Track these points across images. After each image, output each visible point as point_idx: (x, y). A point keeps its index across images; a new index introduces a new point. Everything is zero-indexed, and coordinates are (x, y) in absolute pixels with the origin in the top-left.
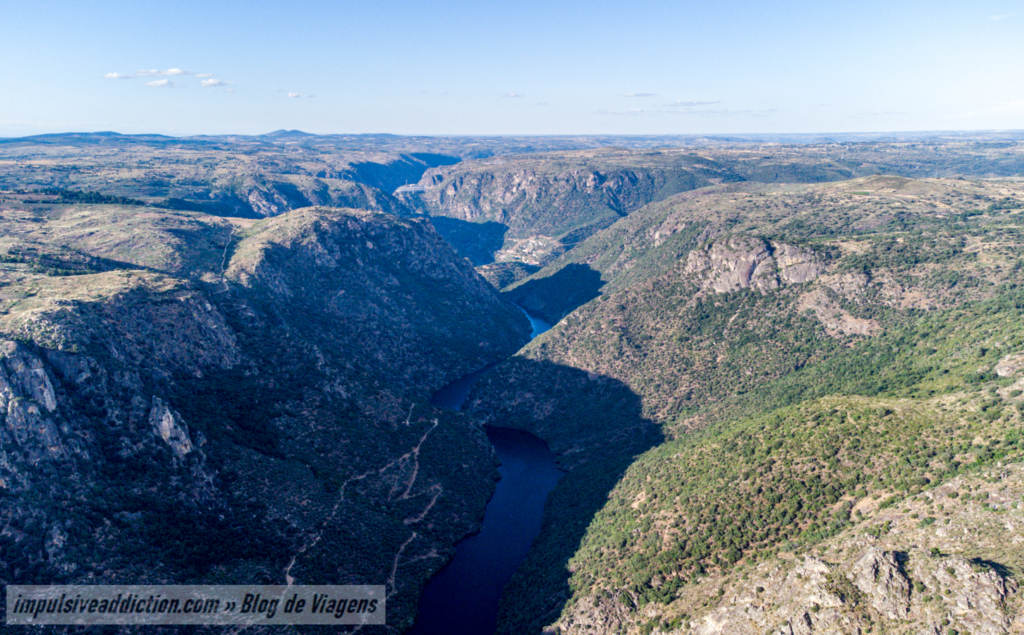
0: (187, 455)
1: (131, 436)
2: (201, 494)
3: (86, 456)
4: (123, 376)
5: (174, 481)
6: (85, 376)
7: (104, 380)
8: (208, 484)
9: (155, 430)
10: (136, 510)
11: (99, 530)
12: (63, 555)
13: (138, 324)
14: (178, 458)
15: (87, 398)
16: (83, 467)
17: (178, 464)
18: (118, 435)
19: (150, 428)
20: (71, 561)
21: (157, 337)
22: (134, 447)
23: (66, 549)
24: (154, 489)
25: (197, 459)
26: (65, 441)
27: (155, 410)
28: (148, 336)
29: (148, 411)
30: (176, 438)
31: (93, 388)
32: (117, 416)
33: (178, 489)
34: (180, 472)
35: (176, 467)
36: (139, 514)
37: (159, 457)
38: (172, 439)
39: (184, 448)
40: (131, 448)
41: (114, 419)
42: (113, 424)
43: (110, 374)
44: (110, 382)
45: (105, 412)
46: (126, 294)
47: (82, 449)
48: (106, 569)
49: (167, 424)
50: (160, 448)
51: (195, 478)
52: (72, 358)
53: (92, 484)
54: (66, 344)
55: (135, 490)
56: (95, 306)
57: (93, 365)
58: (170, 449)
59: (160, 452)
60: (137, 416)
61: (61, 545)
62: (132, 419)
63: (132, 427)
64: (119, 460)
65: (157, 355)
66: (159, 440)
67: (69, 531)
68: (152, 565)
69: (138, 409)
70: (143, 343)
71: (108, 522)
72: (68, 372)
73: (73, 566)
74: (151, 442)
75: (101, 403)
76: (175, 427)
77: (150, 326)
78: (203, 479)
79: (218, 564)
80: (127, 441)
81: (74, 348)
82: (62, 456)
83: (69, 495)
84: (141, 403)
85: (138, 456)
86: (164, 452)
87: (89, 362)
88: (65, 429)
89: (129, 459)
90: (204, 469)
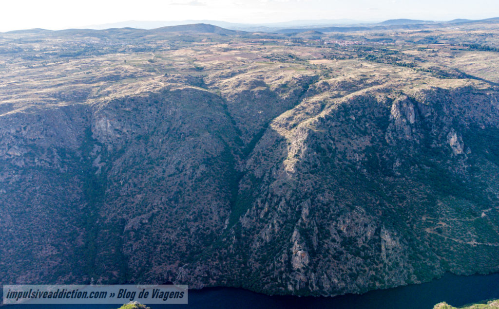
0: (459, 155)
1: (438, 140)
2: (458, 170)
3: (418, 142)
4: (443, 118)
5: (449, 162)
6: (428, 115)
7: (435, 118)
8: (464, 168)
9: (448, 141)
10: (429, 166)
11: (412, 167)
12: (397, 169)
13: (462, 101)
14: (454, 154)
15: (427, 123)
16: (416, 145)
17: (453, 156)
18: (433, 139)
19: (446, 139)
20: (399, 172)
21: (469, 108)
22: (437, 145)
23: (399, 168)
24: (439, 162)
25: (462, 157)
26: (412, 135)
27: (450, 133)
28: (465, 107)
29: (447, 133)
30: (456, 147)
31: (430, 120)
32: (435, 132)
33: (449, 165)
34: (452, 159)
35: (451, 157)
36: (429, 168)
37: (446, 151)
38: (454, 146)
39: (458, 151)
40: (436, 145)
41: (433, 133)
42: (432, 134)
43: (438, 116)
44: (437, 119)
45: (431, 130)
46: (462, 88)
47: (417, 139)
48: (410, 179)
49: (453, 140)
50: (448, 148)
51: (459, 164)
52: (426, 107)
53: (416, 152)
54: (426, 102)
55: (432, 160)
56: (446, 91)
57: (433, 111)
58: (452, 150)
59: (447, 150)
60: (443, 134)
61: (398, 166)
62: (441, 135)
63: (439, 138)
64: (430, 147)
65: (466, 115)
66: (448, 145)
67: (402, 163)
68: (426, 185)
69: (444, 131)
70: (462, 109)
71: (417, 166)
72: (423, 112)
73: (399, 174)
74: (445, 145)
75: (431, 126)
76: (457, 142)
77: (468, 103)
78: (462, 166)
79: (453, 195)
80: (435, 142)
81: (428, 104)
82: (410, 139)
83: (407, 152)
84: (446, 129)
85: (437, 148)
86: (448, 150)
87: (431, 110)
88: (414, 131)
89: (433, 148)
90: (464, 162)
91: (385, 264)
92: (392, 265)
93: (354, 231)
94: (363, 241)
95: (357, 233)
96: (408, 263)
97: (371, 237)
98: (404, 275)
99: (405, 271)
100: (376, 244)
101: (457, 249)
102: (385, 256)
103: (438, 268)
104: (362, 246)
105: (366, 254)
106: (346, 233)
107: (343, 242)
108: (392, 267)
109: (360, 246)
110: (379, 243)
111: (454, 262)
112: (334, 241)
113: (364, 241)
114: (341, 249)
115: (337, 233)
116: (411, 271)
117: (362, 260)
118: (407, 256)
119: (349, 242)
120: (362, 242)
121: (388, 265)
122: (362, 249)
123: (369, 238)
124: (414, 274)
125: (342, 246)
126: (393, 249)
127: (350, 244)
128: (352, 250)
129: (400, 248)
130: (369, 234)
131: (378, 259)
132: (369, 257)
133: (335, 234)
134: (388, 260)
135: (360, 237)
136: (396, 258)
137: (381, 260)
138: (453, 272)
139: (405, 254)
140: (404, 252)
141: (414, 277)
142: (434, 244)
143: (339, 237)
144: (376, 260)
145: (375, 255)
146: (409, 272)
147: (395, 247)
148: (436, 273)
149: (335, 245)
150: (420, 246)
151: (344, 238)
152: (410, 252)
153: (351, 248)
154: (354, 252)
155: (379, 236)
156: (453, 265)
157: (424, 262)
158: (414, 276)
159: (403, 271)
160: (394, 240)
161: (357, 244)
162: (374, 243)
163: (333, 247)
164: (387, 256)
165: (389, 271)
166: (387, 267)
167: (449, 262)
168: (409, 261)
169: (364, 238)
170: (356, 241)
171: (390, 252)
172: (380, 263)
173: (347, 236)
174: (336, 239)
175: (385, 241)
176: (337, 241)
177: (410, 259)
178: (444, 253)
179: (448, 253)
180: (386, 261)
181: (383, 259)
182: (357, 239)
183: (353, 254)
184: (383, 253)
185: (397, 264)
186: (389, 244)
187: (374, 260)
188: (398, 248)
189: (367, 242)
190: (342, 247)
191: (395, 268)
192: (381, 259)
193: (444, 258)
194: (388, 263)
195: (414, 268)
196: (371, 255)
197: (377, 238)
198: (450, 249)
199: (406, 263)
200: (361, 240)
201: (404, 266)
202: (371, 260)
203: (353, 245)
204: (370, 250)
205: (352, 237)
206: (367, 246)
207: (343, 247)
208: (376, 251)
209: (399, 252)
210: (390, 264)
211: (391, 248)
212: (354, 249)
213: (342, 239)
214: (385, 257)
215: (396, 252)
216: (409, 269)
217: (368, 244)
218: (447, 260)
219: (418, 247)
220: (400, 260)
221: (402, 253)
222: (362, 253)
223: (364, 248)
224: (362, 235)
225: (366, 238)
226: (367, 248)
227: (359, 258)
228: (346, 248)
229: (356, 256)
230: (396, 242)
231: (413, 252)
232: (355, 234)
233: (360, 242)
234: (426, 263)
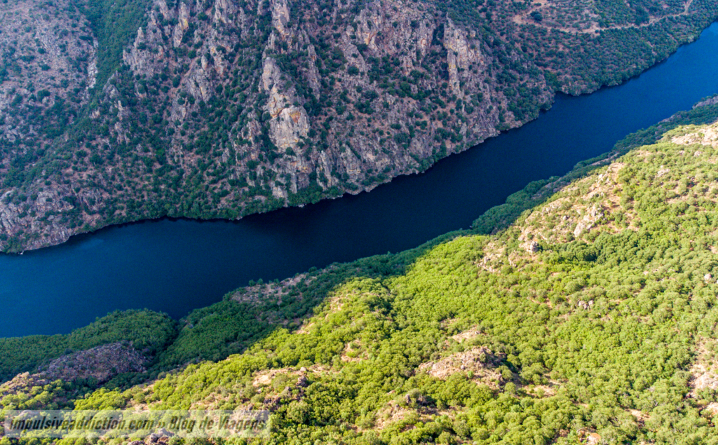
91: (460, 101)
92: (472, 102)
93: (391, 43)
94: (413, 61)
95: (398, 46)
96: (497, 90)
97: (426, 50)
98: (493, 116)
99: (494, 108)
100: (438, 62)
101: (569, 48)
102: (458, 85)
103: (545, 90)
104: (412, 73)
105: (421, 88)
106: (376, 49)
107: (373, 70)
108: (471, 105)
109: (407, 74)
110: (445, 62)
111: (566, 73)
112: (353, 71)
113: (415, 60)
114: (371, 88)
115: (358, 52)
116: (504, 105)
117: (414, 102)
118: (494, 78)
119: (384, 68)
120: (410, 64)
121: (465, 103)
122: (412, 78)
123: (423, 53)
124: (510, 109)
125: (372, 79)
126: (470, 68)
127: (389, 72)
128: (394, 84)
129: (482, 63)
130: (422, 44)
131: (444, 94)
132: (428, 93)
133: (355, 56)
134: (463, 93)
135: (406, 55)
136: (477, 85)
137: (451, 96)
138: (567, 92)
139: (490, 75)
140: (488, 71)
141: (510, 116)
142: (530, 44)
143: (363, 62)
144: (440, 97)
145: (438, 86)
146: (499, 108)
147: (474, 63)
148: (542, 100)
149: (357, 79)
150: (513, 53)
151: (373, 61)
152: (498, 68)
153: (391, 81)
154: (397, 88)
155: (442, 45)
156: (566, 80)
157: (521, 83)
158: (510, 113)
159: (491, 108)
160: (473, 47)
161: (402, 69)
162: (433, 62)
163: (354, 87)
164: (462, 85)
165: (469, 113)
166: (464, 106)
167: (559, 74)
168: (499, 86)
169: (414, 55)
170: (398, 64)
171: (466, 74)
172: (448, 102)
173: (378, 56)
174: (358, 66)
175: (456, 54)
176: (361, 70)
177: (501, 83)
178: (549, 59)
179: (555, 57)
180: (460, 96)
181: (455, 92)
182: (401, 58)
183: (397, 92)
184: (454, 81)
185: (480, 97)
186: (464, 59)
187: (437, 97)
188: (478, 65)
189: (420, 61)
190: (371, 82)
191: (477, 105)
192: (451, 92)
193: (549, 69)
194: (464, 98)
195: (508, 99)
196: (430, 88)
197: (438, 49)
198: (557, 48)
199: (494, 92)
200: (410, 60)
201: (491, 98)
202: (431, 99)
203: (394, 73)
204: (427, 78)
205: (388, 55)
206: (421, 70)
207: (375, 82)
208: (439, 77)
209: (480, 71)
210: (468, 99)
211: (466, 67)
212: (396, 81)
213: (370, 65)
214: (458, 87)
215: (475, 72)
216: (500, 103)
217: (423, 66)
218: (554, 72)
219: (509, 54)
220: (484, 87)
221: (485, 74)
222: (415, 89)
223: (417, 76)
224: (410, 48)
225: (418, 53)
226: (422, 76)
227: (410, 99)
228: (382, 83)
229: (403, 96)
230: (475, 52)
231: (501, 66)
232: (394, 49)
233: (407, 64)
234: (524, 85)
